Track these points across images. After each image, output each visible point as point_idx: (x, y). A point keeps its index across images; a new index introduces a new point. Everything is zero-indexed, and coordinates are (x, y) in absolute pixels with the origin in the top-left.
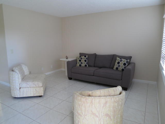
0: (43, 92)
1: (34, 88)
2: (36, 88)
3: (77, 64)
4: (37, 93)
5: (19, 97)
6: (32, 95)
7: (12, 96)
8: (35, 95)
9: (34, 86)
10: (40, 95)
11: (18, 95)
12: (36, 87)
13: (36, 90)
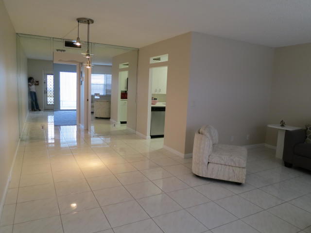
0: (245, 178)
1: (231, 168)
2: (234, 168)
3: (308, 138)
4: (234, 176)
5: (204, 176)
6: (226, 179)
7: (192, 173)
8: (231, 180)
9: (233, 164)
10: (239, 182)
11: (204, 173)
12: (234, 165)
13: (233, 170)
